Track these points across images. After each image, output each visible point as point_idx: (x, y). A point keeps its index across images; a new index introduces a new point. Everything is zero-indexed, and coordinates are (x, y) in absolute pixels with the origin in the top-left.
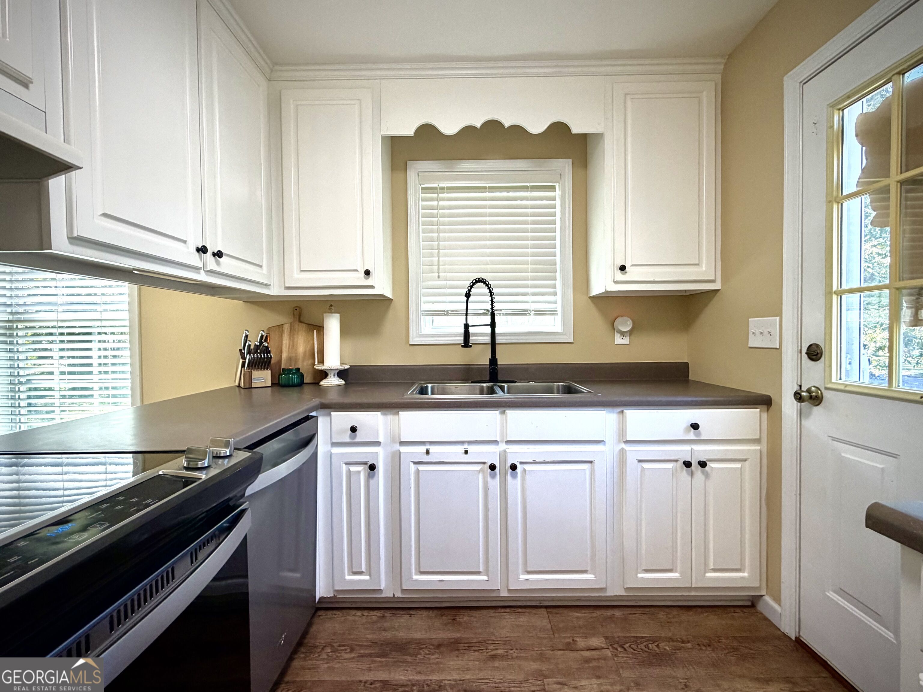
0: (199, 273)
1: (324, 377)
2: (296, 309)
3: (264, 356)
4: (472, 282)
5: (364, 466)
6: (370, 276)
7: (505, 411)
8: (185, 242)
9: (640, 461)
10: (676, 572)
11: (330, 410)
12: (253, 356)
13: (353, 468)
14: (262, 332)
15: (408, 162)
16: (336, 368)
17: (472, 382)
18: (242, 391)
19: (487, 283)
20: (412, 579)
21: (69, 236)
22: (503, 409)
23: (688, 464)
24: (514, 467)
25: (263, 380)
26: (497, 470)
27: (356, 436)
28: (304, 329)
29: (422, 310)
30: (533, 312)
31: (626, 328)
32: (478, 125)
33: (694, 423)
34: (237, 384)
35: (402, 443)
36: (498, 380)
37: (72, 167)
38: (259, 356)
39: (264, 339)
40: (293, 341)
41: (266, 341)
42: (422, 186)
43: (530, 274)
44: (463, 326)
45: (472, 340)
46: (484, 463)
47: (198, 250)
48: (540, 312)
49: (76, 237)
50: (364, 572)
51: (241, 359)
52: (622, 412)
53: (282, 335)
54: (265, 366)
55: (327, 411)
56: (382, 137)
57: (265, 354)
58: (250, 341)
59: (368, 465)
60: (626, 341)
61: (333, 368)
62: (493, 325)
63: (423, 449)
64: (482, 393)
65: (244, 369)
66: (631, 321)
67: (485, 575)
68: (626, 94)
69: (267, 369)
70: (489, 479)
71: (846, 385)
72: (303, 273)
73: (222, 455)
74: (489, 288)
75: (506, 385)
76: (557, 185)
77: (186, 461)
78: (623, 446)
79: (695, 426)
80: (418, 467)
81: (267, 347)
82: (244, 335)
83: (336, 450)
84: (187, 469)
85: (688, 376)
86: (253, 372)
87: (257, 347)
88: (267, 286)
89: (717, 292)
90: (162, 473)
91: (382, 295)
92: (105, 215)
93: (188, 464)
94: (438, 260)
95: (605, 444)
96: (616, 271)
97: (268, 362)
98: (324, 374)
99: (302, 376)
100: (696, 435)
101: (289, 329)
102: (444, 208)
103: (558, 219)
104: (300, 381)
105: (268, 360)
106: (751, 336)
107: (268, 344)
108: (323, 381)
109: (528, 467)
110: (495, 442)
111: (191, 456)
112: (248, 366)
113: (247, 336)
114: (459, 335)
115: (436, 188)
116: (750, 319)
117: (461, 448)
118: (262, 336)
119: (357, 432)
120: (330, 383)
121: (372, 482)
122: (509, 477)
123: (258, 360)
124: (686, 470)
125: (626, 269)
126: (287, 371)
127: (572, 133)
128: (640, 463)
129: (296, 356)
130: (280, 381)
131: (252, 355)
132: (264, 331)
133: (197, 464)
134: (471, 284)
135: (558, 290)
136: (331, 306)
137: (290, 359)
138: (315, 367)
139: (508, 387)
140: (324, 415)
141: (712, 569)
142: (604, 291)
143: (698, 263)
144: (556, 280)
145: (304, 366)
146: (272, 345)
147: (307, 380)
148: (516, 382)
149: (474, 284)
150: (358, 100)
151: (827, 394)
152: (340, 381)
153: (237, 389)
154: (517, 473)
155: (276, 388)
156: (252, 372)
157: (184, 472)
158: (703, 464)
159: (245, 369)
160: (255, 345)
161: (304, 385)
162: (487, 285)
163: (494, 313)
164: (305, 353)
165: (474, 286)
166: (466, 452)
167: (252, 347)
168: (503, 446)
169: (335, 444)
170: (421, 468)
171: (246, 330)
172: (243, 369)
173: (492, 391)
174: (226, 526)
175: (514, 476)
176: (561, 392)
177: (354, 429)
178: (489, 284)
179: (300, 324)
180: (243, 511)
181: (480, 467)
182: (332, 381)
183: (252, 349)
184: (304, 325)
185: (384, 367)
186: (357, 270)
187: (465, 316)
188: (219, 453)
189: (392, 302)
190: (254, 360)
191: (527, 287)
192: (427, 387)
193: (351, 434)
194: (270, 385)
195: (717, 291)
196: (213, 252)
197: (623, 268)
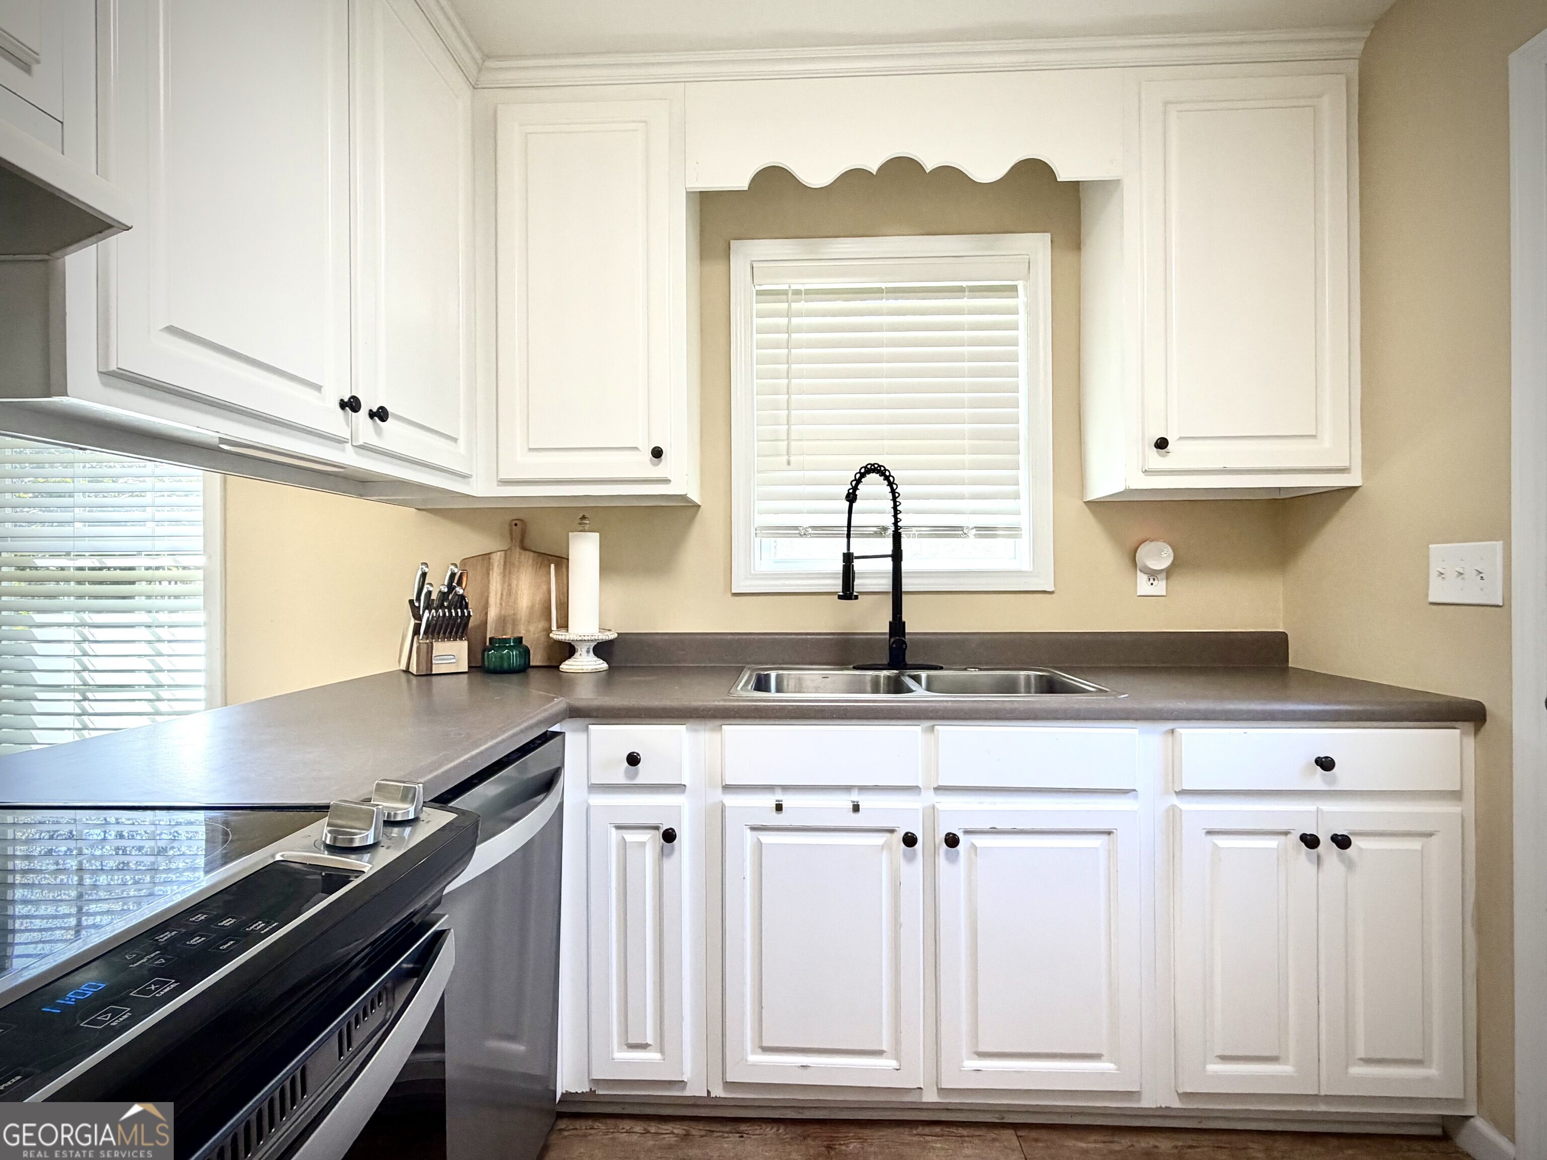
0: (343, 450)
1: (568, 655)
2: (516, 525)
3: (457, 613)
4: (860, 472)
5: (653, 832)
6: (660, 461)
7: (933, 726)
8: (318, 388)
9: (1209, 833)
10: (1286, 1063)
11: (588, 720)
12: (436, 612)
13: (632, 837)
14: (453, 567)
15: (732, 242)
16: (593, 638)
17: (855, 668)
18: (414, 681)
19: (887, 473)
20: (746, 1061)
21: (100, 370)
22: (929, 723)
23: (1310, 841)
24: (952, 841)
25: (453, 661)
26: (919, 846)
27: (636, 774)
28: (530, 562)
29: (756, 526)
30: (974, 532)
31: (1161, 563)
32: (874, 168)
33: (1322, 756)
34: (403, 666)
35: (727, 788)
36: (906, 664)
37: (110, 226)
38: (447, 614)
39: (456, 581)
40: (510, 585)
41: (460, 583)
42: (758, 288)
43: (967, 458)
44: (841, 558)
45: (857, 585)
46: (892, 831)
47: (343, 405)
48: (986, 532)
49: (114, 371)
50: (650, 1045)
51: (412, 619)
52: (1173, 731)
53: (488, 574)
54: (457, 633)
55: (579, 722)
56: (687, 192)
57: (459, 610)
58: (431, 584)
59: (662, 831)
60: (1160, 588)
61: (586, 638)
62: (897, 556)
63: (770, 801)
64: (876, 690)
65: (418, 638)
66: (1170, 550)
67: (891, 1059)
68: (1166, 103)
69: (461, 639)
70: (902, 862)
72: (535, 453)
73: (399, 818)
74: (890, 484)
75: (923, 674)
76: (1020, 284)
77: (330, 832)
78: (1175, 801)
79: (1326, 764)
80: (760, 837)
81: (462, 597)
82: (420, 573)
83: (599, 800)
84: (333, 849)
85: (1287, 660)
86: (434, 644)
87: (443, 596)
88: (465, 477)
89: (1354, 493)
90: (282, 859)
91: (684, 498)
92: (172, 330)
93: (335, 839)
94: (788, 430)
95: (1136, 797)
96: (1147, 448)
97: (462, 625)
98: (569, 650)
99: (527, 651)
100: (1328, 781)
101: (502, 561)
102: (799, 330)
103: (1022, 350)
104: (523, 662)
105: (463, 622)
106: (1434, 579)
107: (464, 590)
108: (567, 662)
109: (978, 841)
110: (914, 789)
111: (339, 822)
112: (425, 633)
113: (424, 575)
114: (832, 576)
115: (785, 293)
116: (1431, 546)
117: (844, 801)
118: (453, 575)
119: (639, 765)
120: (580, 667)
121: (668, 864)
122: (942, 861)
123: (446, 622)
124: (1307, 854)
125: (1169, 447)
126: (498, 643)
127: (1058, 180)
128: (1210, 837)
129: (514, 614)
130: (486, 663)
131: (433, 611)
132: (456, 565)
133: (352, 840)
134: (858, 476)
135: (1023, 488)
136: (584, 518)
137: (502, 621)
138: (551, 635)
139: (928, 677)
140: (575, 731)
141: (1361, 1059)
142: (1121, 489)
143: (1313, 433)
144: (1019, 469)
145: (530, 633)
146: (469, 590)
147: (536, 659)
148: (941, 668)
149: (863, 475)
150: (644, 122)
152: (598, 662)
153: (403, 676)
154: (958, 852)
155: (479, 677)
156: (432, 643)
157: (326, 855)
158: (1342, 842)
159: (421, 638)
160: (440, 591)
161: (529, 670)
162: (887, 478)
163: (900, 534)
164: (532, 608)
165: (863, 480)
166: (856, 808)
167: (434, 596)
168: (929, 798)
169: (595, 788)
170: (767, 838)
171: (422, 564)
172: (416, 638)
173: (897, 687)
174: (407, 968)
175: (953, 860)
176: (1033, 690)
177: (633, 760)
178: (890, 475)
179: (523, 552)
180: (440, 936)
181: (885, 839)
182: (584, 663)
183: (433, 600)
184: (532, 554)
185: (683, 637)
186: (636, 448)
187: (846, 540)
188: (393, 813)
189: (698, 511)
190: (437, 621)
191: (961, 482)
192: (768, 677)
193: (627, 768)
194: (466, 669)
195: (1354, 489)
196: (371, 411)
197: (1162, 444)
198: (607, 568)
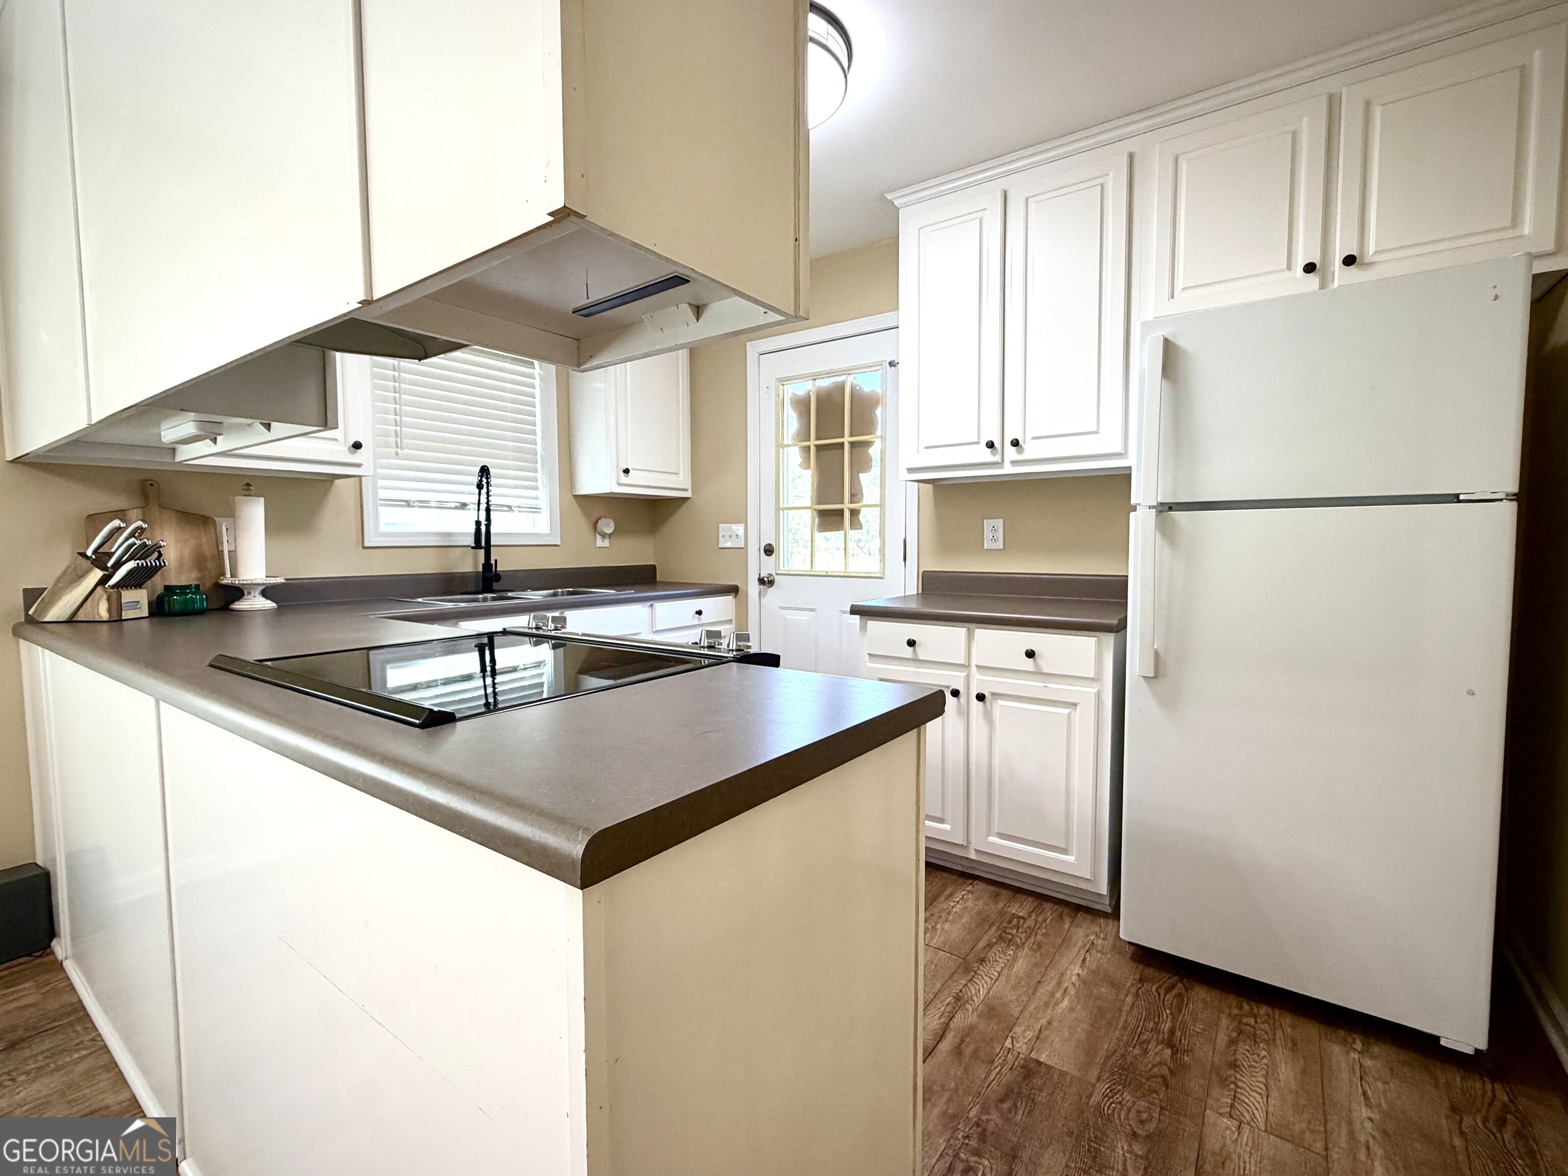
1: (238, 596)
2: (150, 484)
6: (357, 450)
12: (141, 563)
16: (262, 582)
25: (137, 607)
28: (173, 518)
29: (383, 498)
30: (516, 509)
31: (609, 530)
33: (696, 609)
44: (474, 523)
48: (523, 509)
54: (144, 583)
60: (606, 543)
61: (255, 582)
65: (104, 587)
66: (615, 524)
69: (146, 588)
71: (789, 571)
79: (699, 612)
85: (655, 578)
86: (124, 593)
96: (621, 472)
98: (237, 592)
100: (700, 620)
101: (140, 518)
106: (721, 539)
108: (236, 603)
120: (251, 607)
125: (629, 472)
126: (180, 590)
130: (164, 607)
131: (138, 561)
135: (543, 484)
136: (249, 485)
142: (609, 491)
143: (677, 472)
144: (537, 472)
148: (512, 591)
151: (777, 578)
152: (268, 603)
155: (155, 620)
156: (121, 593)
172: (101, 587)
179: (163, 510)
182: (257, 602)
184: (172, 512)
185: (327, 580)
186: (336, 440)
189: (332, 484)
194: (146, 614)
195: (688, 498)
197: (627, 471)
198: (272, 527)
